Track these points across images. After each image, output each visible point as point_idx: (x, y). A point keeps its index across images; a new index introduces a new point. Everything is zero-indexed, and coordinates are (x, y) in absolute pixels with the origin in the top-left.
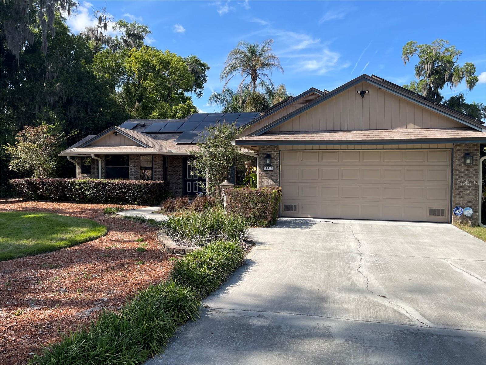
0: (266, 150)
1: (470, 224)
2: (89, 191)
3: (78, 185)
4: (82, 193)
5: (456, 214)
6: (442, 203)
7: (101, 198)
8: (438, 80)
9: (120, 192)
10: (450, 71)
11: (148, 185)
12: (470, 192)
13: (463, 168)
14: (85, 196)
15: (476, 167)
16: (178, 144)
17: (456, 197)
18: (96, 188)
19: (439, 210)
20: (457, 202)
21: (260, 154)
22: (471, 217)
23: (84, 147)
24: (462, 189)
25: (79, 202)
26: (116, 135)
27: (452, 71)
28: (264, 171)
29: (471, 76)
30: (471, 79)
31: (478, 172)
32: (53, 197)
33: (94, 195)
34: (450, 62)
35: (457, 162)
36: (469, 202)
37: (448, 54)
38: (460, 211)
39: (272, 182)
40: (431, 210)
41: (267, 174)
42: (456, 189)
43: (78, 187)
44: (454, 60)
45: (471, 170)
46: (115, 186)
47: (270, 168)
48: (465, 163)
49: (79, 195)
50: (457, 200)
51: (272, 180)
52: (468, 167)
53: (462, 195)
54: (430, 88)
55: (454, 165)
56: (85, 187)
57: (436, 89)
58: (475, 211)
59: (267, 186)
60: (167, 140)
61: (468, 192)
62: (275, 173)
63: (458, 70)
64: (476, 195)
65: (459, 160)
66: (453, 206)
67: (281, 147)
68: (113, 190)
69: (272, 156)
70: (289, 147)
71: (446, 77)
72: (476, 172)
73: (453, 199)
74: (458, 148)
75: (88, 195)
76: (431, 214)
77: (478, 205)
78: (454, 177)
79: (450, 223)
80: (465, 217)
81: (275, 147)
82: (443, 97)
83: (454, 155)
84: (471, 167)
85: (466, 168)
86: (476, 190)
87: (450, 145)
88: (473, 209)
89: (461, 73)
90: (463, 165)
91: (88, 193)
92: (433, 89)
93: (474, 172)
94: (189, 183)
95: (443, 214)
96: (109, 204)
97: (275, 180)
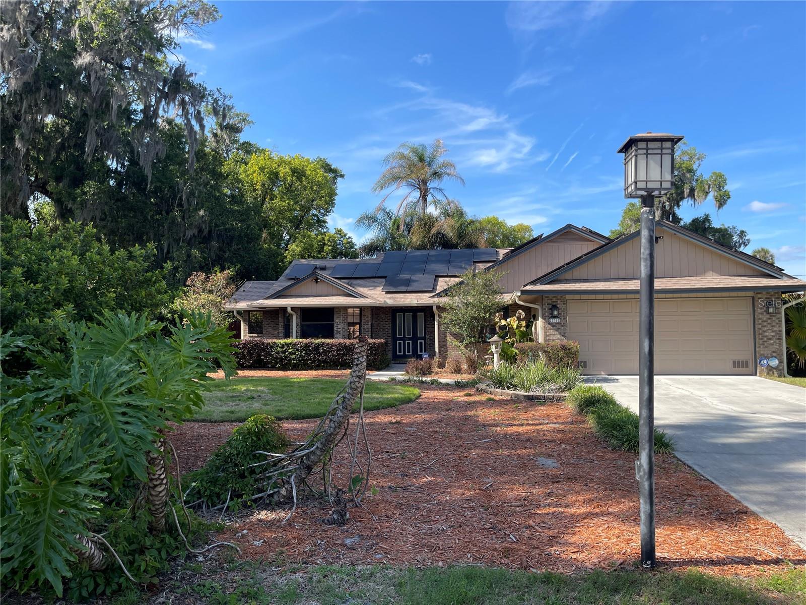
0: (551, 300)
1: (776, 375)
2: (295, 354)
3: (280, 347)
4: (286, 357)
5: (761, 365)
6: (746, 354)
7: (311, 363)
8: (674, 195)
9: (338, 355)
10: (691, 183)
11: (375, 344)
12: (775, 342)
13: (765, 317)
14: (290, 360)
15: (778, 316)
16: (387, 293)
17: (760, 347)
18: (306, 351)
19: (742, 362)
20: (762, 352)
21: (545, 304)
22: (776, 368)
23: (274, 299)
24: (765, 339)
25: (279, 369)
26: (317, 282)
27: (694, 183)
28: (549, 324)
29: (720, 190)
30: (720, 195)
31: (780, 321)
32: (243, 364)
33: (302, 360)
34: (690, 171)
35: (759, 311)
36: (774, 352)
37: (686, 158)
38: (765, 361)
39: (558, 335)
40: (734, 362)
41: (553, 326)
42: (759, 339)
43: (280, 350)
44: (695, 167)
45: (774, 319)
46: (331, 347)
47: (557, 320)
48: (768, 313)
49: (281, 359)
50: (761, 350)
51: (560, 333)
52: (771, 316)
53: (766, 344)
54: (664, 207)
55: (756, 314)
56: (289, 349)
57: (671, 207)
58: (781, 362)
59: (553, 340)
60: (375, 287)
61: (772, 342)
62: (562, 326)
63: (702, 182)
64: (780, 345)
65: (761, 308)
66: (757, 357)
67: (568, 297)
68: (329, 352)
69: (558, 306)
70: (577, 297)
71: (687, 191)
72: (779, 321)
73: (757, 349)
74: (759, 296)
75: (294, 359)
76: (734, 367)
77: (783, 355)
78: (756, 326)
79: (756, 375)
80: (770, 368)
81: (562, 297)
82: (681, 219)
83: (756, 304)
84: (774, 316)
85: (768, 316)
86: (780, 339)
87: (751, 294)
88: (778, 360)
89: (707, 187)
90: (765, 313)
91: (294, 356)
92: (667, 208)
93: (777, 321)
94: (400, 344)
95: (747, 367)
96: (322, 369)
97: (563, 334)
